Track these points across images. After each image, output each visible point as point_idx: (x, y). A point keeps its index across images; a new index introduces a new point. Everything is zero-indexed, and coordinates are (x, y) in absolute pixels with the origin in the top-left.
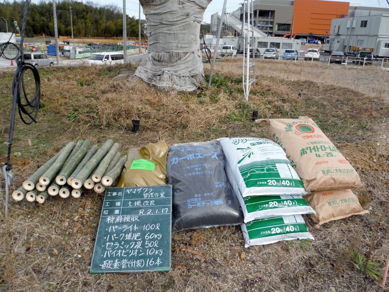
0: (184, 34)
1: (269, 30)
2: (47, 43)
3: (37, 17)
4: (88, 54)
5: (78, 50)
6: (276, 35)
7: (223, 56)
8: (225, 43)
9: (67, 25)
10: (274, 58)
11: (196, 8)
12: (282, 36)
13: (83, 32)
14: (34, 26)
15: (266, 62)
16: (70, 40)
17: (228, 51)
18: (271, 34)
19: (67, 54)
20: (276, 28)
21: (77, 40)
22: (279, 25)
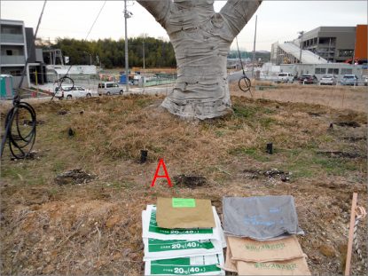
0: (208, 66)
1: (329, 56)
2: (121, 73)
3: (116, 51)
4: (154, 83)
5: (146, 79)
6: (337, 61)
7: (279, 82)
8: (282, 71)
9: (141, 57)
10: (331, 84)
11: (221, 42)
12: (344, 61)
13: (153, 63)
14: (112, 60)
15: (321, 88)
16: (141, 70)
17: (285, 78)
18: (332, 60)
19: (136, 83)
20: (337, 54)
21: (147, 70)
22: (341, 51)
